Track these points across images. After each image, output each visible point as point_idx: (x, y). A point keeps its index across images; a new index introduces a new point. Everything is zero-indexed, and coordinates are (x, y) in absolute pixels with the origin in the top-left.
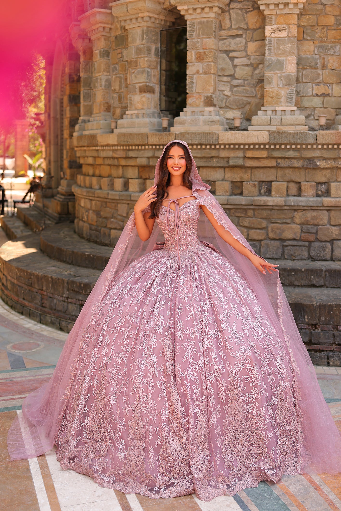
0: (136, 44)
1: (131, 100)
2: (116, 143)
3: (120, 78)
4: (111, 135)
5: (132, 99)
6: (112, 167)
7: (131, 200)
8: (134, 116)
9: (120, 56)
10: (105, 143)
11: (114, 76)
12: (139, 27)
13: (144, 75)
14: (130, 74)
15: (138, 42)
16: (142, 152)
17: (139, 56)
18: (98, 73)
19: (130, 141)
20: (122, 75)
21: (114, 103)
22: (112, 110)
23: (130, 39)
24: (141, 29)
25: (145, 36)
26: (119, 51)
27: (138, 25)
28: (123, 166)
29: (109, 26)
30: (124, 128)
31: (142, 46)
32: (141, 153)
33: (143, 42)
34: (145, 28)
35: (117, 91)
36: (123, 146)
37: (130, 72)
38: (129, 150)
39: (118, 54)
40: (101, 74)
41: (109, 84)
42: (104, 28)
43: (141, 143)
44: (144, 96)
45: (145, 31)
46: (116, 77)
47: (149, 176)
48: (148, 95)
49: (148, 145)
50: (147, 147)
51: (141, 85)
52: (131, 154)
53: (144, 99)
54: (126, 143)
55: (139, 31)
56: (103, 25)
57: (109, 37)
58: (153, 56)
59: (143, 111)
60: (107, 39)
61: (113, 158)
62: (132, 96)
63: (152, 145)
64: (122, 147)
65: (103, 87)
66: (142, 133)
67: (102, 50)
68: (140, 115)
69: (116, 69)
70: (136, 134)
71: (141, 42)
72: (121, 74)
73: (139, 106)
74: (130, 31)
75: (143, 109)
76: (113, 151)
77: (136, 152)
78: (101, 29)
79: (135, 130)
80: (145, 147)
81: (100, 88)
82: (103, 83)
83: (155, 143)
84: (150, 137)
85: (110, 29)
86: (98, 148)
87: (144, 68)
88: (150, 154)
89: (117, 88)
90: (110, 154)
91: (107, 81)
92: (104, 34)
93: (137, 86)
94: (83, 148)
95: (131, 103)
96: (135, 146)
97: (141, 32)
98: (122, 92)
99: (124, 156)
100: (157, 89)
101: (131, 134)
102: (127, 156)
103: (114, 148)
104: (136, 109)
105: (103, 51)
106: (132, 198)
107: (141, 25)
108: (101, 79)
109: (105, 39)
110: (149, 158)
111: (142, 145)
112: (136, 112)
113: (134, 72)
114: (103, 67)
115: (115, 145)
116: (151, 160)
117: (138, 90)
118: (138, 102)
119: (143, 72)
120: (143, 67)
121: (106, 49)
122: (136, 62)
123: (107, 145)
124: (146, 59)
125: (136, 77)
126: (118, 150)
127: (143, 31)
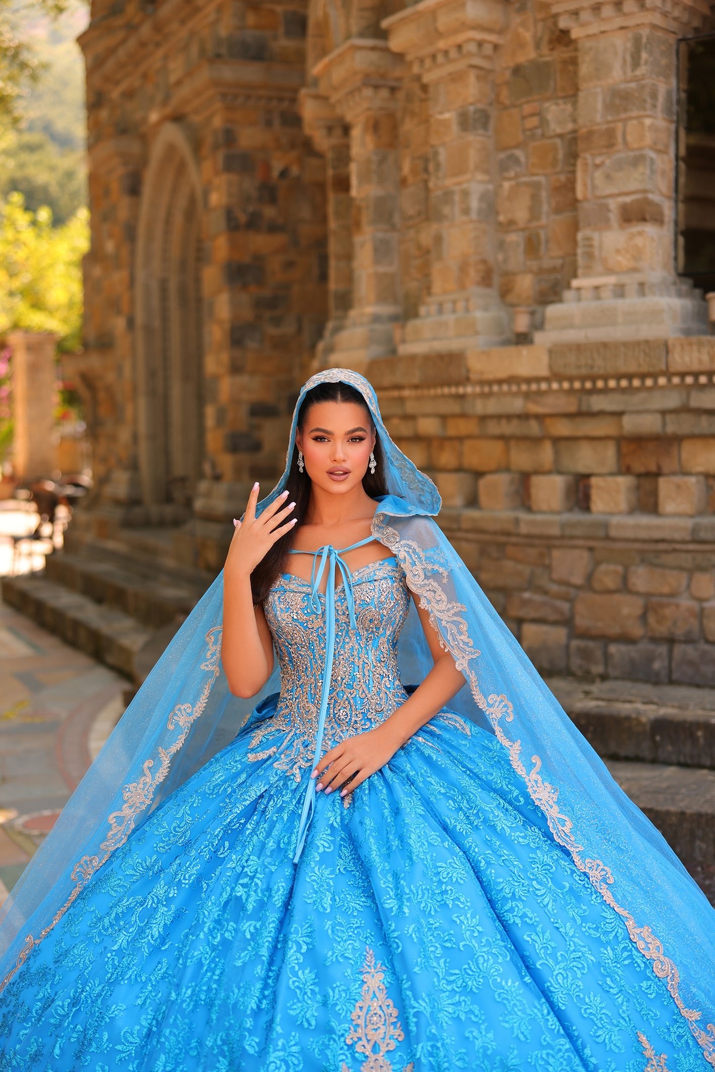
0: (610, 81)
1: (591, 246)
2: (544, 372)
3: (537, 186)
4: (525, 351)
5: (596, 243)
6: (513, 443)
7: (607, 538)
8: (606, 293)
9: (534, 122)
10: (502, 375)
11: (507, 185)
12: (622, 28)
13: (641, 169)
14: (585, 171)
15: (617, 75)
16: (642, 395)
17: (623, 116)
18: (455, 175)
19: (601, 365)
20: (542, 179)
21: (506, 260)
22: (496, 280)
23: (584, 69)
24: (630, 35)
25: (644, 55)
26: (527, 109)
27: (619, 22)
28: (557, 441)
29: (493, 38)
30: (571, 326)
31: (633, 85)
32: (636, 401)
33: (638, 73)
34: (645, 32)
35: (521, 224)
36: (571, 379)
37: (586, 164)
38: (594, 391)
39: (524, 118)
40: (468, 176)
41: (491, 207)
42: (480, 44)
43: (645, 369)
44: (640, 234)
45: (644, 40)
46: (518, 185)
47: (659, 467)
48: (650, 229)
49: (669, 375)
50: (662, 381)
51: (628, 199)
52: (598, 403)
53: (639, 241)
54: (584, 371)
55: (621, 43)
56: (478, 35)
57: (491, 71)
58: (660, 114)
59: (638, 277)
60: (483, 74)
61: (524, 417)
62: (596, 236)
63: (683, 375)
64: (566, 385)
65: (474, 216)
66: (647, 342)
67: (472, 108)
68: (632, 288)
69: (517, 161)
70: (626, 345)
71: (630, 74)
72: (537, 175)
73: (624, 261)
74: (588, 44)
75: (635, 270)
76: (527, 395)
77: (618, 397)
78: (472, 47)
79: (619, 333)
80: (656, 382)
81: (465, 218)
82: (474, 204)
83: (696, 367)
84: (678, 349)
85: (496, 47)
86: (469, 389)
87: (641, 149)
88: (673, 401)
89: (521, 214)
90: (518, 405)
91: (483, 197)
92: (477, 61)
93: (613, 204)
94: (396, 393)
95: (590, 256)
96: (619, 377)
97: (629, 45)
98: (542, 227)
99: (573, 409)
100: (668, 210)
101: (605, 345)
102: (584, 408)
103: (534, 387)
104: (610, 271)
105: (475, 112)
106: (613, 533)
107: (631, 22)
108: (466, 194)
109: (479, 78)
110: (664, 413)
111: (643, 376)
112: (612, 280)
113: (603, 163)
114: (473, 157)
115: (538, 380)
116: (669, 418)
117: (614, 217)
118: (618, 251)
119: (638, 160)
120: (635, 146)
121: (480, 106)
122: (610, 134)
123: (511, 380)
124: (648, 122)
125: (608, 177)
126: (549, 391)
127: (637, 40)
